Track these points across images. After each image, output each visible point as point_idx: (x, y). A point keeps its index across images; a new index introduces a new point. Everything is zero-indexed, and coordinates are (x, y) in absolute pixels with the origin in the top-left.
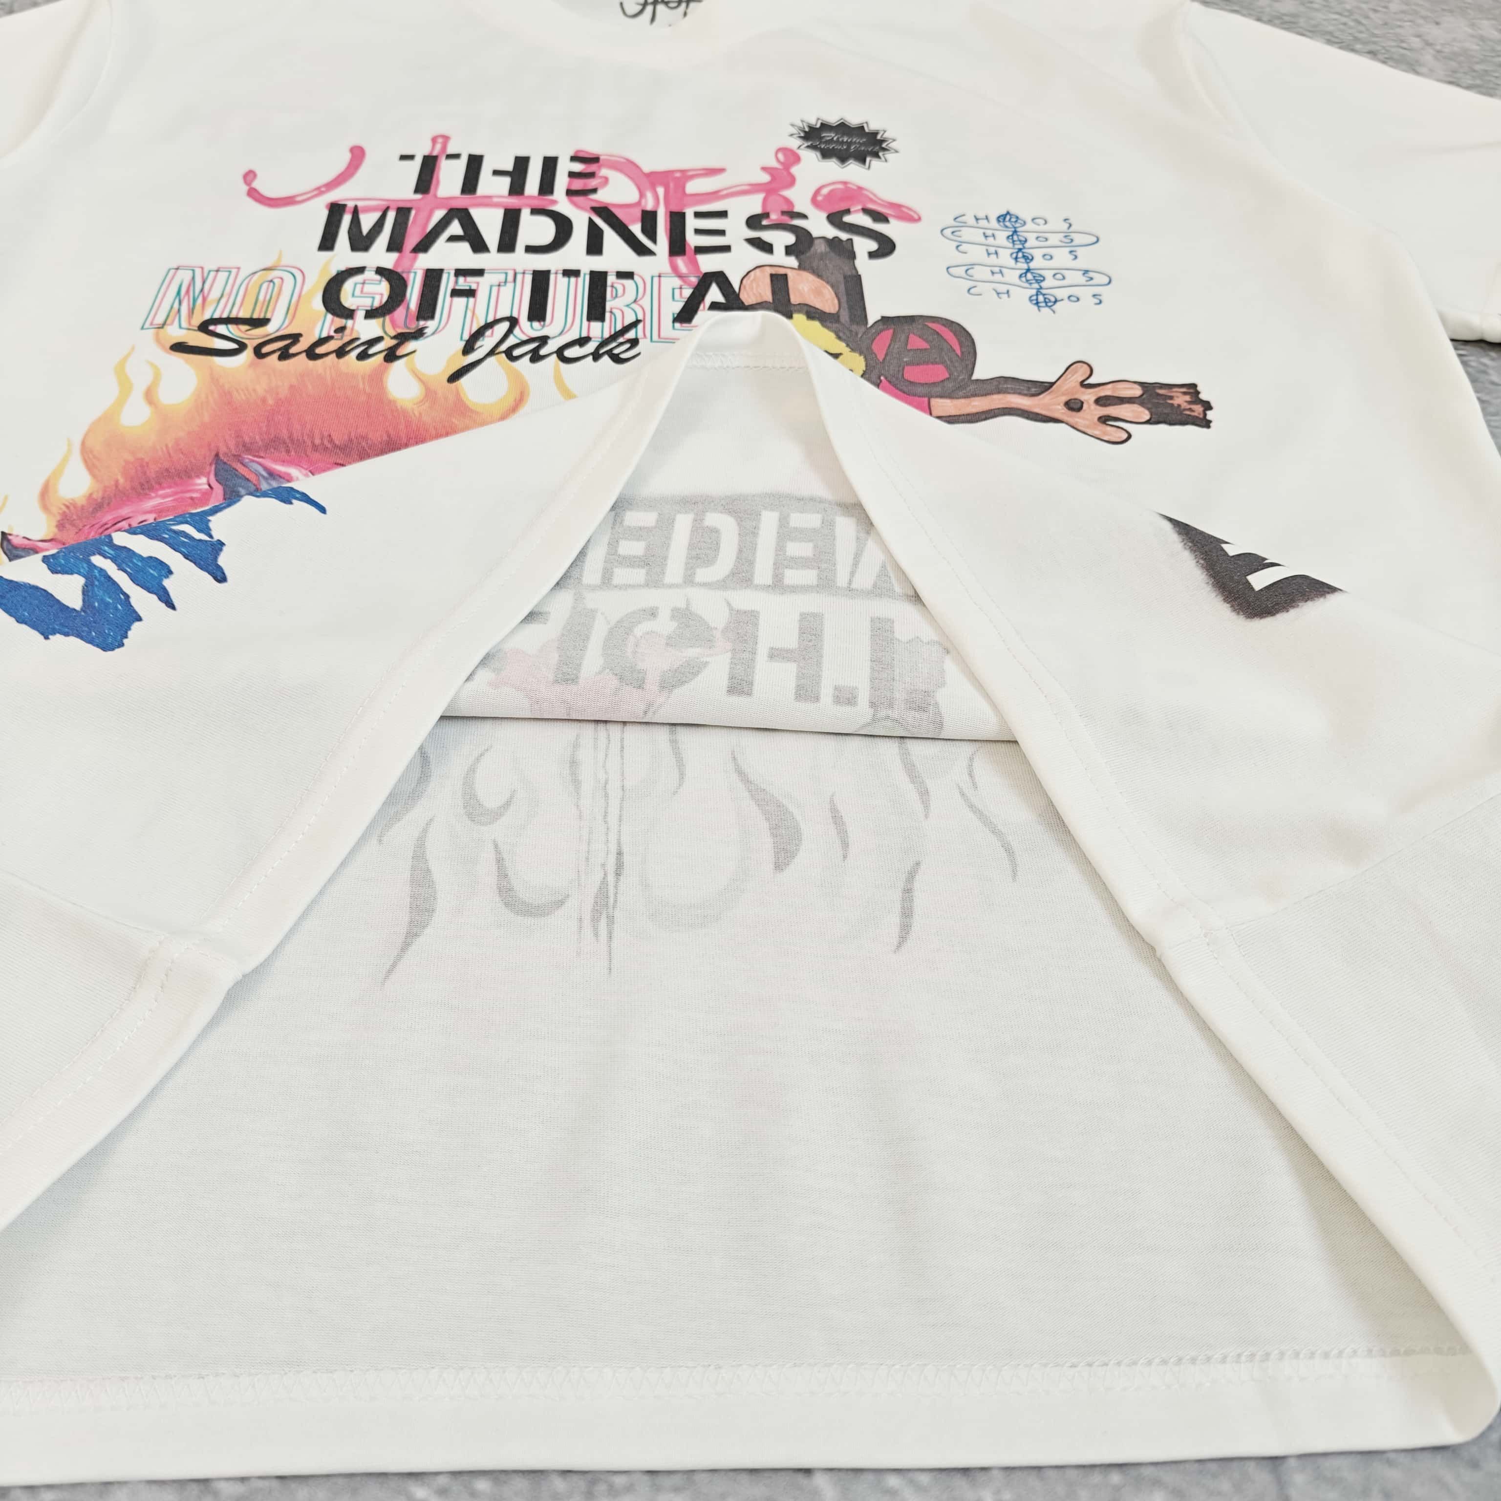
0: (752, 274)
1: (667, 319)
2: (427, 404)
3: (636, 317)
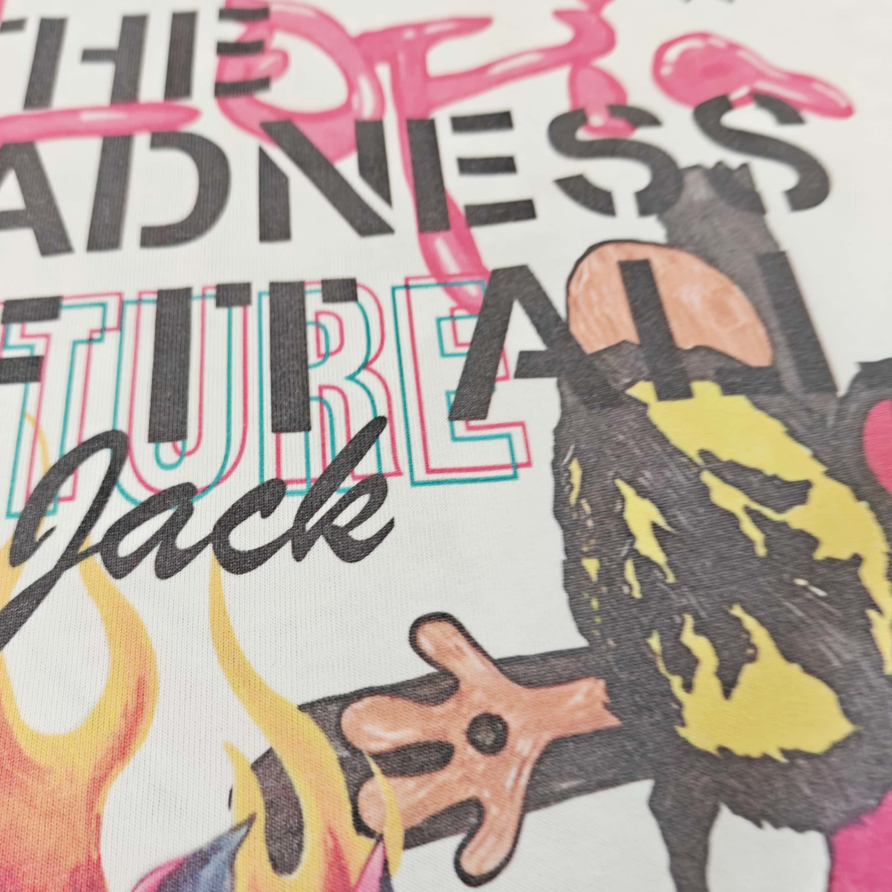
0: (585, 264)
1: (437, 411)
3: (375, 411)
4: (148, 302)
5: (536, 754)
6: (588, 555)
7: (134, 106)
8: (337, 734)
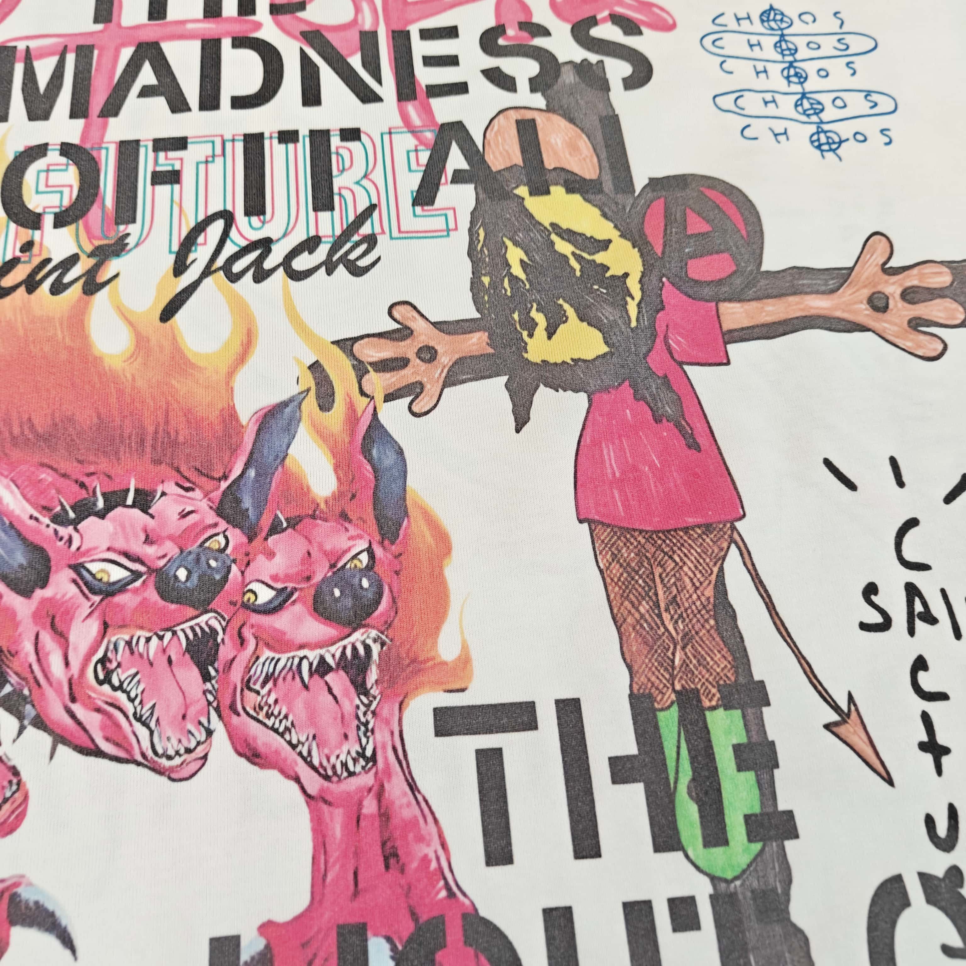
0: (496, 121)
1: (406, 200)
2: (139, 360)
3: (370, 202)
4: (238, 140)
5: (451, 363)
6: (485, 275)
7: (219, 19)
8: (351, 354)
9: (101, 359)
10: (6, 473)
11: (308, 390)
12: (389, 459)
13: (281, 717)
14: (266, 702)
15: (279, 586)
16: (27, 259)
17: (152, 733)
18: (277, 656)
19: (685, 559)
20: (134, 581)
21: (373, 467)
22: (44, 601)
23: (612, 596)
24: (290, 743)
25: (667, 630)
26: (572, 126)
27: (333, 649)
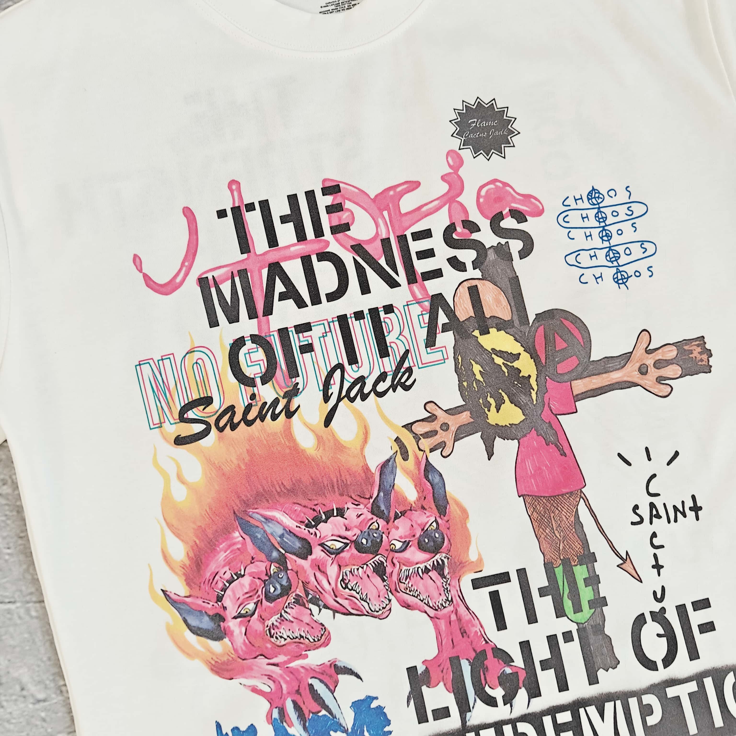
0: (458, 291)
1: (422, 345)
3: (405, 348)
4: (336, 321)
5: (456, 430)
6: (464, 381)
7: (306, 241)
8: (411, 431)
9: (305, 450)
10: (280, 509)
11: (397, 451)
12: (437, 479)
13: (415, 591)
14: (408, 587)
15: (403, 540)
16: (255, 403)
17: (368, 604)
18: (408, 568)
19: (563, 509)
20: (346, 547)
21: (430, 484)
22: (313, 560)
23: (535, 526)
24: (420, 600)
25: (556, 536)
26: (496, 287)
27: (429, 562)
